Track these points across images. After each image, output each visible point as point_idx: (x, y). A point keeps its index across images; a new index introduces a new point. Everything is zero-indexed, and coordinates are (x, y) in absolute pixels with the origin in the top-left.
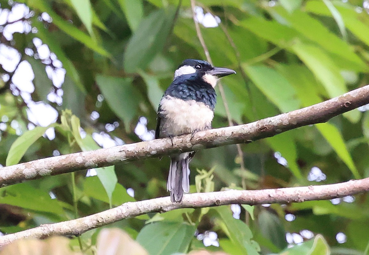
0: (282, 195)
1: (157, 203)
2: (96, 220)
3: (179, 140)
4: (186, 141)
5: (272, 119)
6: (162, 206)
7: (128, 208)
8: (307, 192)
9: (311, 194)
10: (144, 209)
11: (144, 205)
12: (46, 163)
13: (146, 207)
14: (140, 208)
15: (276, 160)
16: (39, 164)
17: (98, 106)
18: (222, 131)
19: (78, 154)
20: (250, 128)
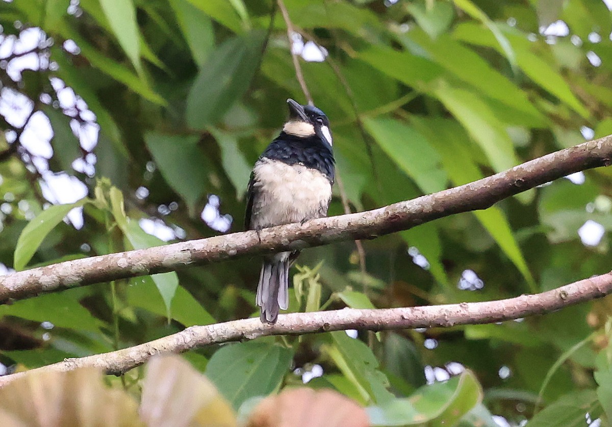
0: (422, 316)
1: (237, 327)
2: (146, 353)
3: (270, 235)
4: (281, 236)
5: (408, 203)
6: (244, 332)
7: (193, 334)
8: (458, 312)
9: (463, 315)
10: (218, 336)
11: (218, 331)
12: (74, 268)
13: (220, 333)
14: (212, 334)
15: (411, 258)
16: (63, 269)
17: (147, 178)
18: (334, 221)
19: (121, 254)
20: (375, 217)
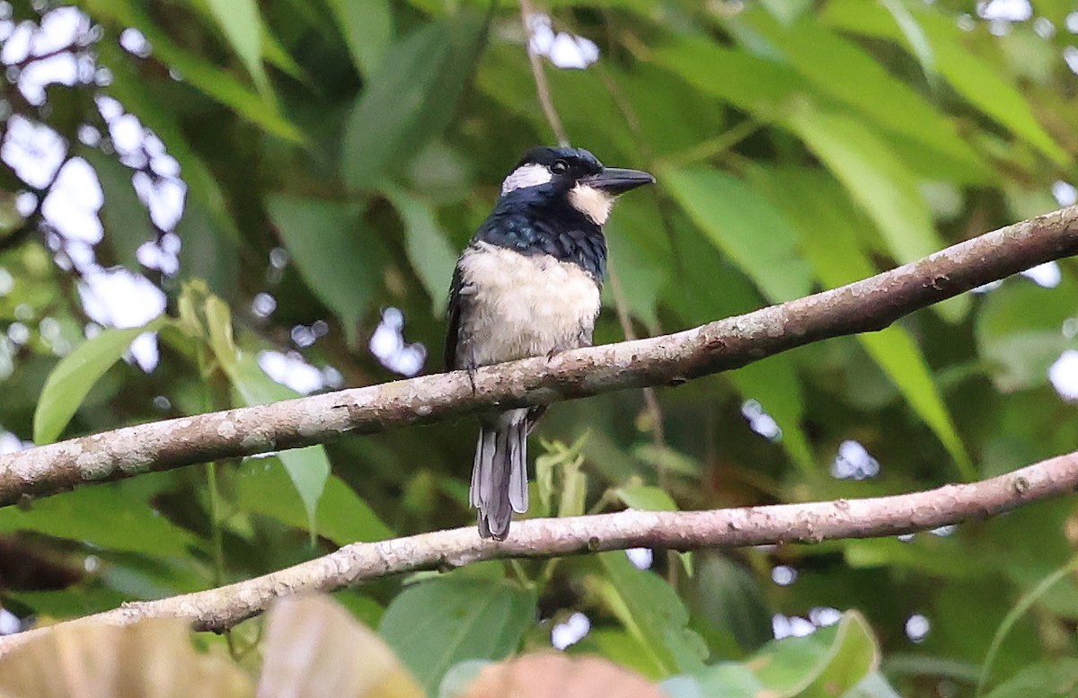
0: (766, 523)
1: (433, 545)
2: (269, 591)
3: (491, 378)
4: (512, 381)
5: (739, 321)
6: (445, 554)
7: (354, 557)
8: (830, 516)
9: (841, 521)
10: (399, 560)
11: (398, 551)
12: (139, 439)
13: (402, 555)
14: (387, 558)
15: (748, 422)
16: (120, 441)
17: (273, 279)
18: (607, 353)
19: (224, 414)
20: (681, 346)
